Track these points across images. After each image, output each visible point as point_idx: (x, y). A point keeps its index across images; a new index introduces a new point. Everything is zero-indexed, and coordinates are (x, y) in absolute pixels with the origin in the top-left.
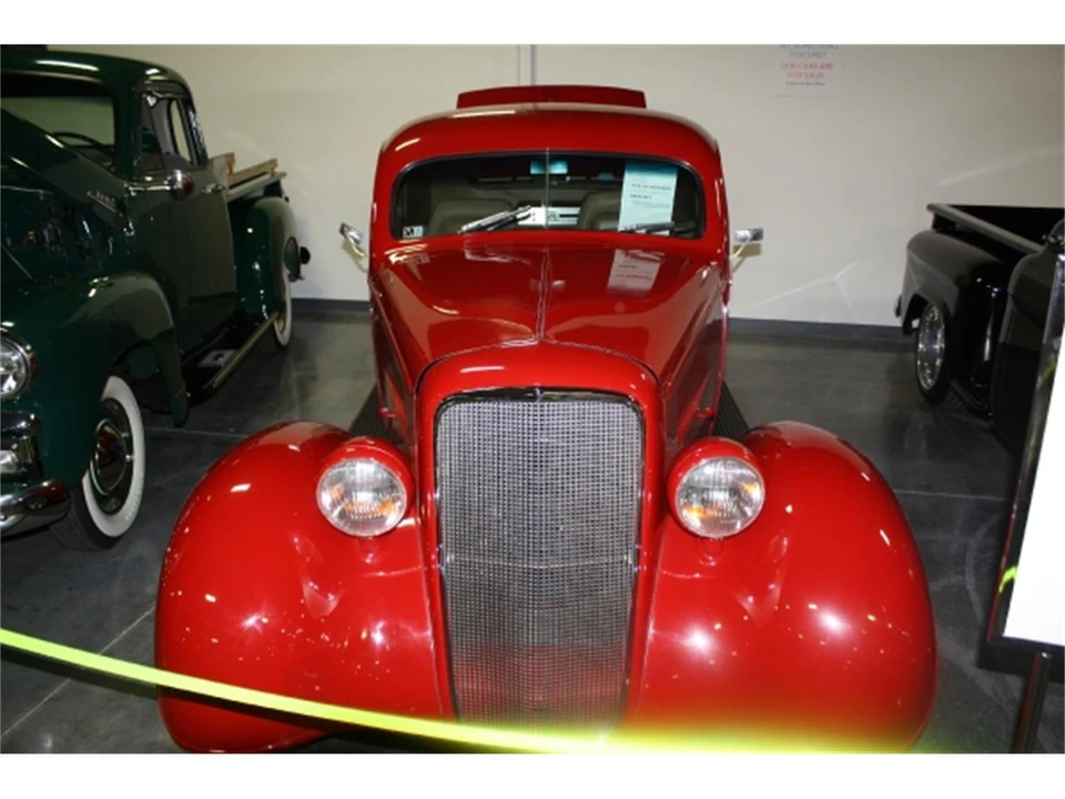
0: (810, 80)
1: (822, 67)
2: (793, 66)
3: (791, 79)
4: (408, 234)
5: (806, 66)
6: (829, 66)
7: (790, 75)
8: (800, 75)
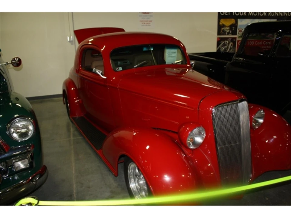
0: (147, 25)
1: (150, 21)
2: (143, 21)
3: (143, 25)
4: (118, 70)
5: (146, 21)
6: (151, 21)
7: (142, 23)
8: (145, 23)
